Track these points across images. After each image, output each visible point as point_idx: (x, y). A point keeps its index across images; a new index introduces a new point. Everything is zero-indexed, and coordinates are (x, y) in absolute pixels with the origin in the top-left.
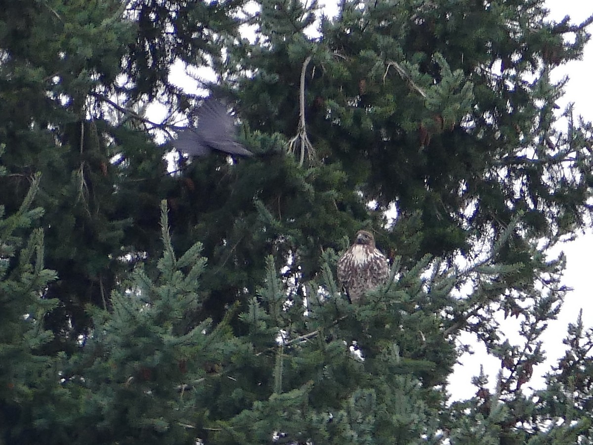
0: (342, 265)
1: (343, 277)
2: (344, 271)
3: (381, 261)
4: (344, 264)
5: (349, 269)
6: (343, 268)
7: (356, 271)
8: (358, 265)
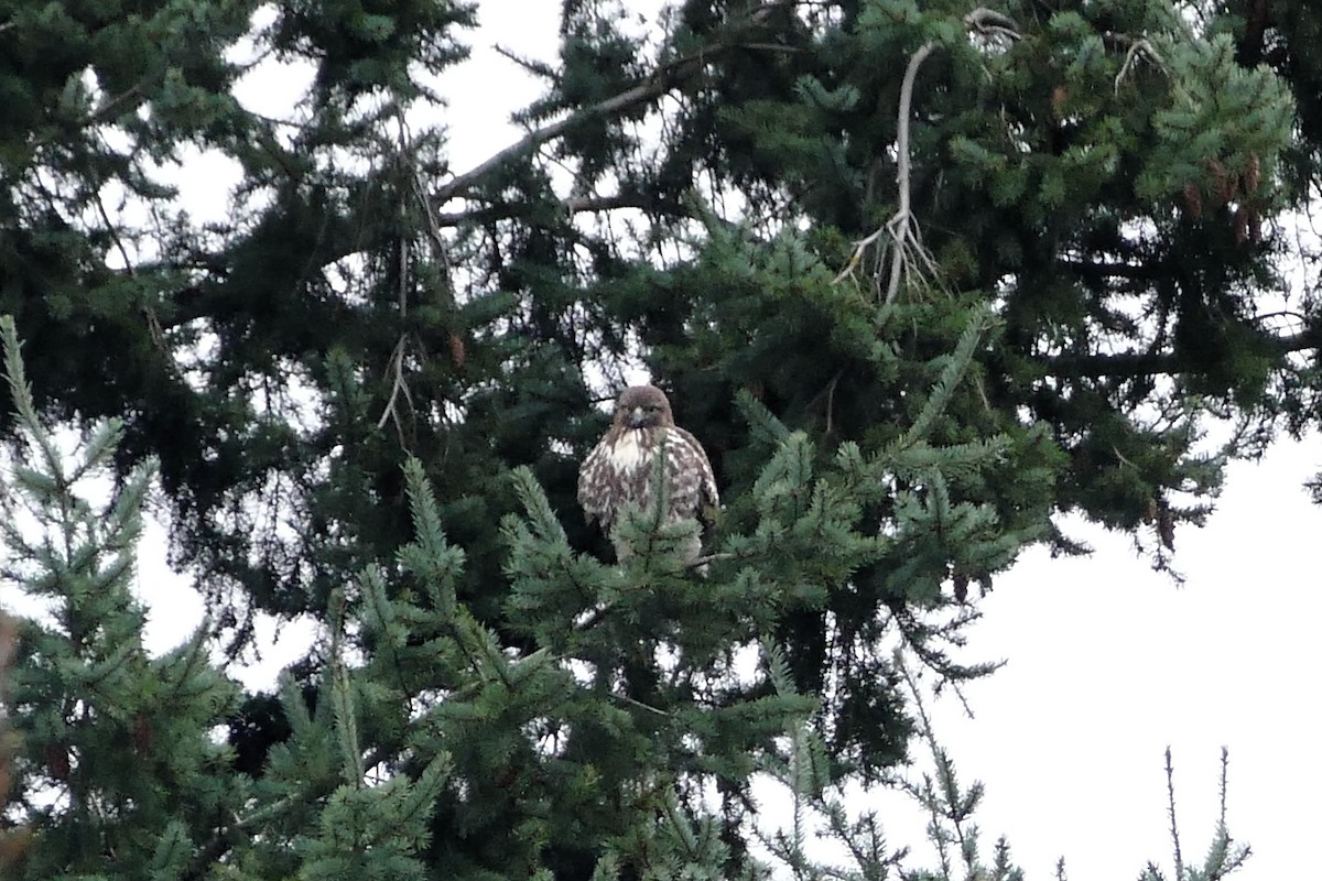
0: (589, 472)
1: (590, 501)
2: (592, 486)
3: (678, 455)
4: (592, 469)
5: (604, 483)
6: (589, 478)
7: (619, 486)
8: (623, 472)
